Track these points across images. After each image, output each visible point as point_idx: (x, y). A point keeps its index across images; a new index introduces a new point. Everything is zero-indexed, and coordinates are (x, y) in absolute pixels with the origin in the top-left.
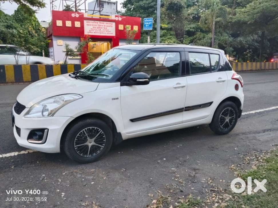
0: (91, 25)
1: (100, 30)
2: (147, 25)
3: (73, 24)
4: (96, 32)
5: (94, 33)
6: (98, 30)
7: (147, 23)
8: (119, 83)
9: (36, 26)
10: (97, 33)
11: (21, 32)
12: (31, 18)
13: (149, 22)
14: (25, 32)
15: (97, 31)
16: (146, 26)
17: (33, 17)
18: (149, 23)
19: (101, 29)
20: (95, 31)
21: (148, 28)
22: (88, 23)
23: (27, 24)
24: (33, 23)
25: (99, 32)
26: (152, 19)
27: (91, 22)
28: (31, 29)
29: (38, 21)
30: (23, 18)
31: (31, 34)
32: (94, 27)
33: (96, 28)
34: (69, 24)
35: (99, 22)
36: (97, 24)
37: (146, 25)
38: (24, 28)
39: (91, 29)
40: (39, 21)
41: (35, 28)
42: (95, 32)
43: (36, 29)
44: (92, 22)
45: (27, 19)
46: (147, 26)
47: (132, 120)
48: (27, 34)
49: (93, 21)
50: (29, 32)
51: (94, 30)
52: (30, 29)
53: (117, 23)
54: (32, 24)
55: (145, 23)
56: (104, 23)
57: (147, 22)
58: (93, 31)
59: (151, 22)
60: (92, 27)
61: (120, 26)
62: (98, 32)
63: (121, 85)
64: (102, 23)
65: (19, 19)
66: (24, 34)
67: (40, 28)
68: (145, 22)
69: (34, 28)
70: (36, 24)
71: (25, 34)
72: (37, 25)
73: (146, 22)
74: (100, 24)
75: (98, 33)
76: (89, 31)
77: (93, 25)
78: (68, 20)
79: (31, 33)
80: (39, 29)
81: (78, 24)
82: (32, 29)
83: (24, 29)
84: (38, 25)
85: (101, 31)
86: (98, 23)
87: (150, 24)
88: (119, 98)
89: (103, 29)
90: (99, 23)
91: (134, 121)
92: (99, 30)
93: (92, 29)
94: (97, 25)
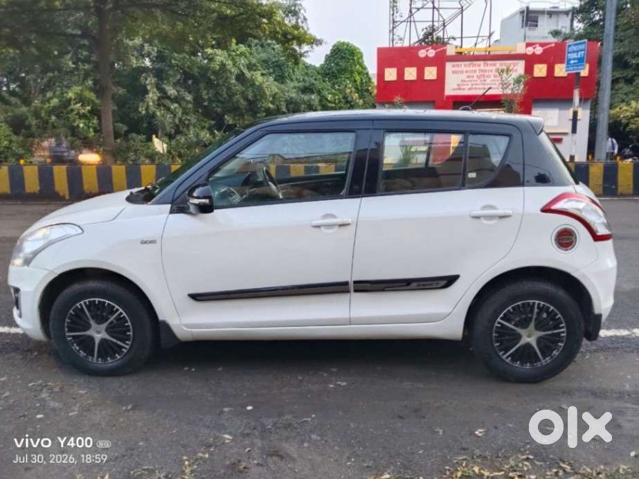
0: (462, 72)
1: (483, 82)
2: (574, 59)
3: (420, 73)
4: (474, 86)
5: (469, 89)
6: (479, 82)
7: (574, 55)
8: (168, 207)
9: (362, 83)
10: (476, 89)
11: (329, 98)
12: (353, 68)
13: (577, 52)
14: (337, 97)
15: (476, 85)
16: (572, 62)
17: (358, 66)
18: (577, 55)
19: (486, 78)
20: (472, 85)
21: (576, 68)
22: (456, 69)
23: (344, 81)
24: (358, 78)
25: (481, 86)
26: (584, 43)
27: (463, 66)
28: (351, 91)
29: (367, 74)
30: (337, 70)
31: (350, 102)
32: (468, 77)
33: (475, 78)
34: (411, 74)
35: (482, 63)
36: (477, 68)
37: (570, 60)
38: (338, 89)
39: (462, 81)
40: (370, 73)
41: (360, 89)
42: (470, 86)
43: (362, 90)
44: (465, 65)
45: (344, 70)
46: (574, 63)
47: (196, 297)
48: (340, 102)
49: (469, 63)
50: (345, 98)
51: (470, 83)
52: (348, 91)
53: (530, 61)
54: (355, 81)
55: (569, 55)
56: (495, 65)
57: (574, 52)
58: (468, 85)
59: (583, 52)
60: (464, 76)
61: (539, 68)
62: (478, 87)
63: (172, 212)
64: (491, 64)
65: (331, 71)
66: (335, 103)
67: (370, 88)
68: (568, 53)
69: (357, 89)
70: (362, 80)
71: (337, 101)
72: (364, 81)
73: (570, 53)
74: (486, 68)
75: (480, 89)
76: (456, 87)
77: (467, 72)
78: (411, 66)
79: (349, 99)
80: (367, 90)
81: (431, 73)
82: (353, 90)
83: (337, 92)
84: (366, 82)
85: (485, 84)
86: (479, 65)
87: (579, 56)
88: (159, 242)
89: (492, 78)
90: (482, 65)
91: (198, 298)
92: (481, 81)
93: (465, 81)
94: (478, 72)
